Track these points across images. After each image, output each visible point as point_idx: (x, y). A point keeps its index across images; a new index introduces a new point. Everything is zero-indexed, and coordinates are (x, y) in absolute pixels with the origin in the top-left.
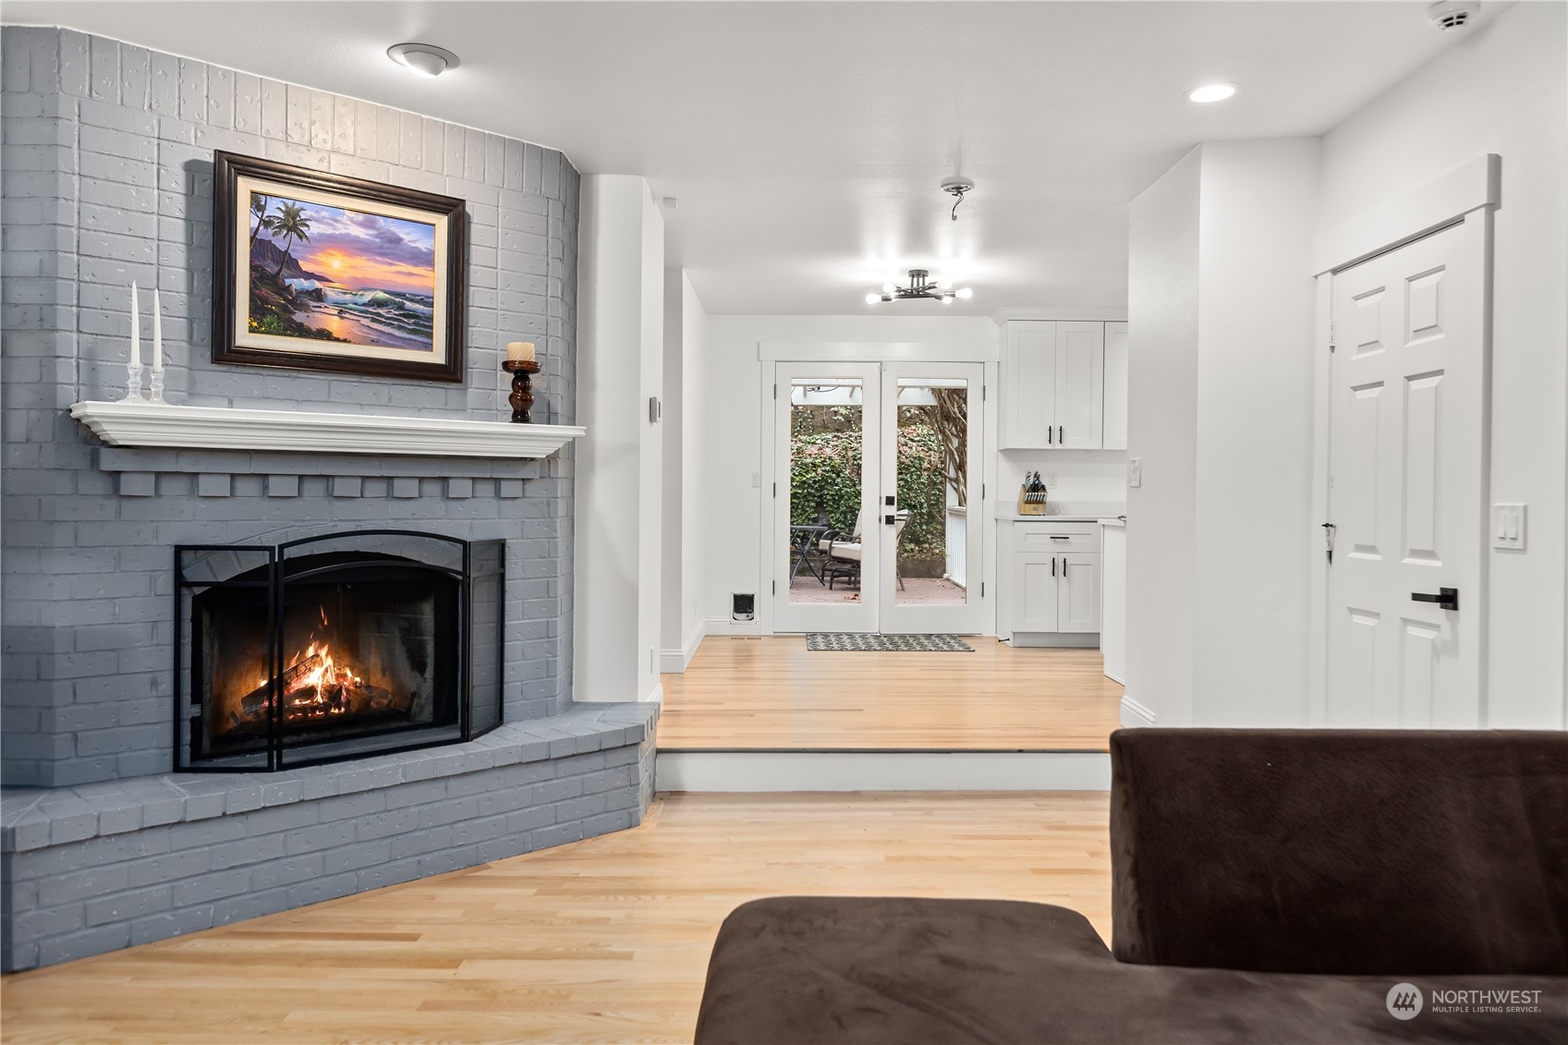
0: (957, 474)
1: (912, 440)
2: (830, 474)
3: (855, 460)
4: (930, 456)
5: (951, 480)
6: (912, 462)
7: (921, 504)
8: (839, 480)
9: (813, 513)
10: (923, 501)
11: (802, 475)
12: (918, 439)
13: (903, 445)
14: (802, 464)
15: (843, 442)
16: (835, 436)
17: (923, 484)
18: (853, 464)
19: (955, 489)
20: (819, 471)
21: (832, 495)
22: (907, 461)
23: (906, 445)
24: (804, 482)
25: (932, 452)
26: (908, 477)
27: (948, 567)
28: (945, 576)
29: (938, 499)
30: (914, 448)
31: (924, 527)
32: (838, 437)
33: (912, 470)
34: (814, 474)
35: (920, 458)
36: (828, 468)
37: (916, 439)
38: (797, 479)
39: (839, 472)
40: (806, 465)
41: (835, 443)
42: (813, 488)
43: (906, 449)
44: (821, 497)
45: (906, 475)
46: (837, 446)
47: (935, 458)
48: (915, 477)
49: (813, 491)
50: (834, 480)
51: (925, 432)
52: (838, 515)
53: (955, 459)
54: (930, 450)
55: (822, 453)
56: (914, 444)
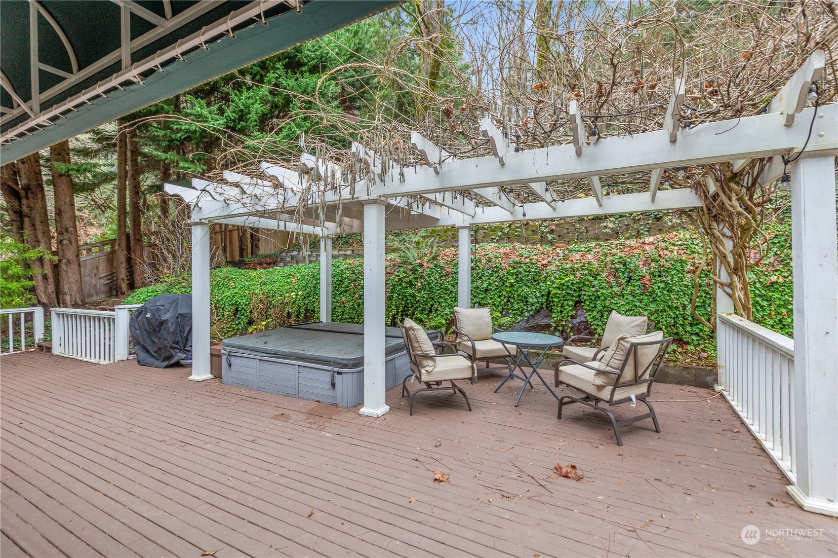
0: (731, 278)
1: (674, 245)
2: (588, 277)
3: (613, 264)
4: (694, 258)
5: (722, 285)
6: (673, 265)
7: (684, 307)
8: (596, 282)
9: (571, 310)
10: (686, 303)
11: (561, 278)
12: (680, 243)
13: (663, 249)
14: (562, 269)
15: (603, 249)
16: (598, 244)
17: (687, 286)
18: (611, 268)
19: (729, 295)
20: (578, 274)
21: (589, 296)
22: (667, 265)
23: (667, 249)
24: (564, 285)
25: (696, 255)
26: (669, 279)
27: (722, 378)
28: (718, 388)
29: (704, 302)
30: (675, 252)
31: (688, 328)
32: (601, 246)
33: (673, 273)
34: (572, 277)
35: (682, 261)
36: (585, 272)
37: (677, 243)
38: (557, 281)
39: (596, 275)
40: (566, 270)
41: (597, 250)
42: (571, 289)
43: (666, 252)
44: (579, 296)
45: (666, 277)
46: (598, 252)
47: (701, 261)
48: (676, 279)
49: (571, 292)
50: (591, 282)
51: (688, 236)
52: (595, 313)
53: (728, 263)
54: (694, 252)
55: (583, 259)
56: (676, 248)
